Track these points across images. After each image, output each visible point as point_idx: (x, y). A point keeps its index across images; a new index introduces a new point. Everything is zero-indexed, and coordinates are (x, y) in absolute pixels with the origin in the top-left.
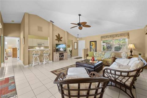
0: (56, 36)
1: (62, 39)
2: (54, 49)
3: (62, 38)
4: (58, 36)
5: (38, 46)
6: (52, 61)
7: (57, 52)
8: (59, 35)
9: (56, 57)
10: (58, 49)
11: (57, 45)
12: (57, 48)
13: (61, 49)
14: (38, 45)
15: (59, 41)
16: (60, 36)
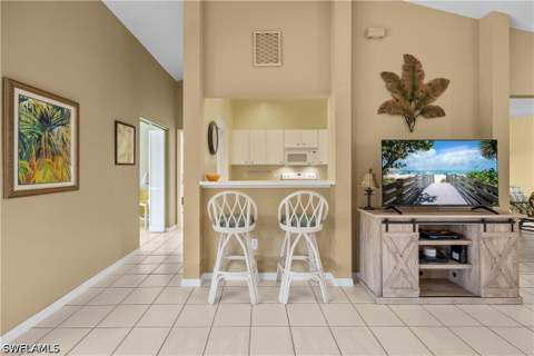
0: (387, 76)
1: (439, 102)
2: (367, 182)
3: (441, 85)
4: (399, 73)
5: (287, 163)
6: (348, 282)
7: (392, 208)
8: (412, 64)
9: (388, 261)
10: (399, 184)
11: (393, 151)
12: (395, 175)
13: (441, 191)
14: (291, 158)
15: (410, 120)
16: (422, 76)
